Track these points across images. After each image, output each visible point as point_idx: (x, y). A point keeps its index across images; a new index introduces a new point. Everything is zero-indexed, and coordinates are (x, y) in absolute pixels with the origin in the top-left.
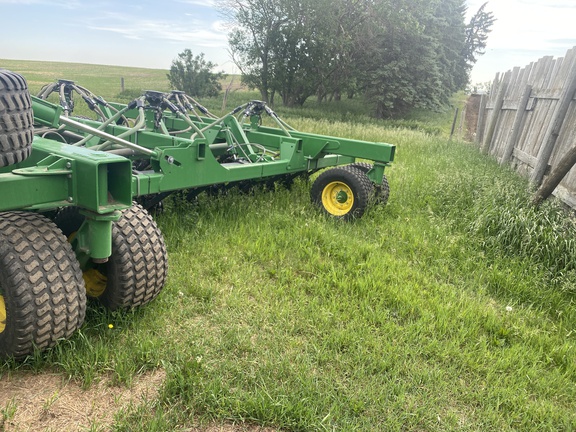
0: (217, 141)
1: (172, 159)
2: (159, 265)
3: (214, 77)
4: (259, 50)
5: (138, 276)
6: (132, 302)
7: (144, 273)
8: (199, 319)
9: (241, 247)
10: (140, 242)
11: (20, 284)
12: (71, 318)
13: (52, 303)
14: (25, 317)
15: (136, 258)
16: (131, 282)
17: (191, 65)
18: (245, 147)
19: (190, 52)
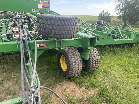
0: (112, 33)
1: (102, 37)
2: (98, 63)
3: (110, 17)
4: (123, 9)
5: (93, 65)
6: (91, 70)
7: (95, 64)
8: (106, 78)
9: (117, 61)
10: (95, 57)
11: (71, 62)
12: (79, 71)
13: (76, 67)
14: (71, 69)
15: (94, 60)
16: (92, 66)
17: (104, 14)
18: (120, 35)
19: (104, 11)
